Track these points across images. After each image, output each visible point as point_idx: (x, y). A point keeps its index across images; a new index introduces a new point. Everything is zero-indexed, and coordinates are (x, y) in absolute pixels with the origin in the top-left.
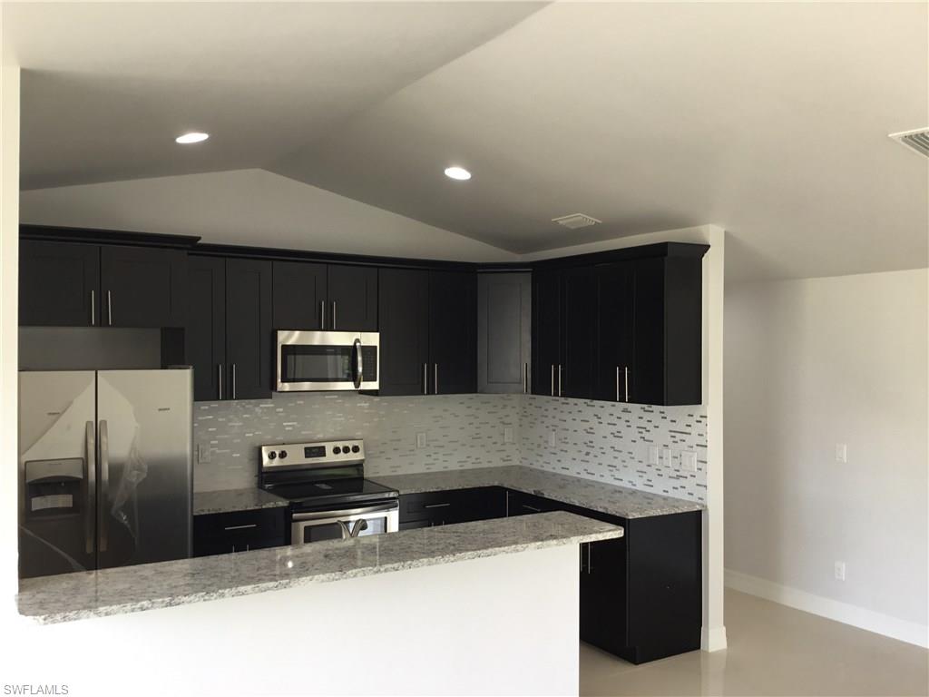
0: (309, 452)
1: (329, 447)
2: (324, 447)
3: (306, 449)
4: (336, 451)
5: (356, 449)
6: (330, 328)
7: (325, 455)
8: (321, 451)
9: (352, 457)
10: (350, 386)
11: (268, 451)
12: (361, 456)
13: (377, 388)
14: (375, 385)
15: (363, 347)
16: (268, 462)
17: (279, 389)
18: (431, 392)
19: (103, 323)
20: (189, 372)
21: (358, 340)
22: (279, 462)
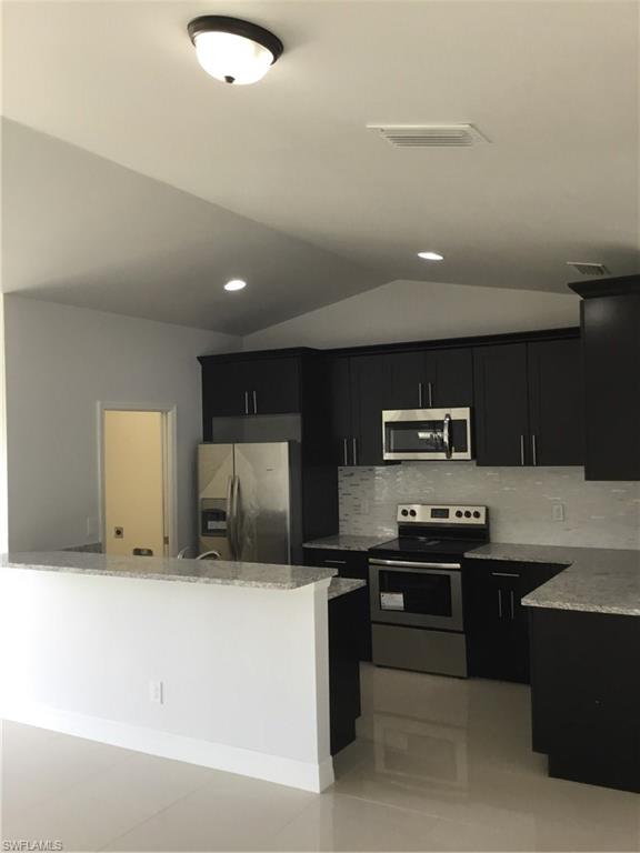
0: (435, 513)
1: (453, 511)
2: (448, 510)
3: (432, 510)
4: (459, 514)
5: (477, 515)
6: (425, 406)
7: (447, 517)
8: (445, 513)
9: (472, 520)
10: (442, 456)
11: (401, 508)
12: (481, 521)
13: (469, 458)
14: (467, 455)
15: (450, 421)
16: (401, 518)
17: (385, 458)
18: (528, 463)
19: (251, 412)
20: (285, 445)
21: (448, 416)
22: (409, 519)
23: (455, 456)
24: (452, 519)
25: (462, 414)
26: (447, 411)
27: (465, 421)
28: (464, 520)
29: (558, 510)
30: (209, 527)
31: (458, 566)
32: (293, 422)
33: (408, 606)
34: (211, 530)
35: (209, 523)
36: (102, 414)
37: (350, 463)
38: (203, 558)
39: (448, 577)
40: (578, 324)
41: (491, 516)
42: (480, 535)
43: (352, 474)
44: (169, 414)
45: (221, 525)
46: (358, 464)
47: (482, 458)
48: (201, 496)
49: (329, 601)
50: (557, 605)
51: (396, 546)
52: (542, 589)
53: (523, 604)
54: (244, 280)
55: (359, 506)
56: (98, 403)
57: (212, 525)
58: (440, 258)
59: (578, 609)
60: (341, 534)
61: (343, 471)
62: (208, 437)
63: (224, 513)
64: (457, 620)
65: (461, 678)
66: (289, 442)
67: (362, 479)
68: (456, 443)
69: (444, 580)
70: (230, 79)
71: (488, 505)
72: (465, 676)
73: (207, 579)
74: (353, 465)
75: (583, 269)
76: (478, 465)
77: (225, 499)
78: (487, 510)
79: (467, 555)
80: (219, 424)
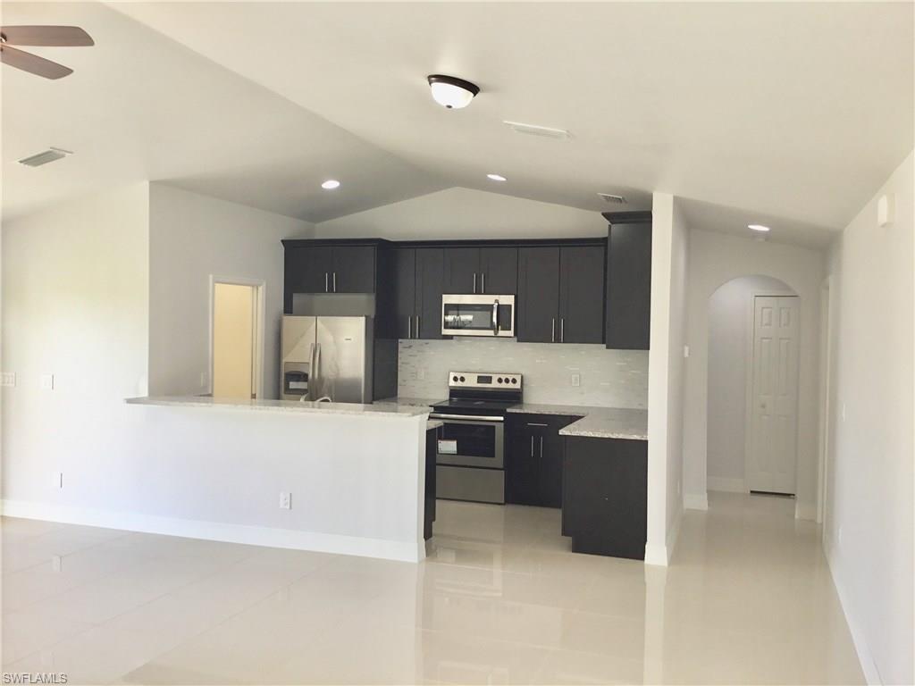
0: (480, 379)
1: (495, 378)
2: (491, 377)
3: (479, 377)
4: (500, 381)
5: (514, 381)
6: (479, 292)
7: (490, 383)
8: (489, 380)
9: (511, 385)
10: (491, 333)
11: (452, 375)
12: (518, 386)
13: (512, 335)
14: (511, 333)
15: (499, 305)
16: (452, 383)
17: (443, 333)
18: (557, 341)
19: (331, 290)
20: (363, 319)
21: (497, 301)
22: (459, 384)
23: (501, 333)
24: (495, 384)
25: (508, 300)
26: (496, 297)
27: (510, 306)
28: (504, 385)
29: (576, 379)
30: (291, 387)
31: (502, 418)
32: (366, 300)
33: (461, 451)
34: (292, 389)
35: (291, 383)
36: (214, 286)
37: (413, 337)
38: (322, 401)
39: (494, 427)
40: (606, 235)
41: (525, 382)
42: (516, 397)
43: (410, 347)
44: (260, 289)
45: (302, 385)
46: (419, 338)
47: (521, 336)
48: (284, 360)
49: (427, 431)
50: (584, 434)
51: (447, 404)
52: (571, 426)
53: (560, 433)
54: (338, 180)
55: (416, 373)
56: (211, 276)
57: (293, 385)
58: (504, 179)
59: (597, 436)
60: (399, 396)
61: (403, 344)
62: (288, 309)
63: (306, 375)
64: (499, 459)
65: (500, 504)
66: (366, 317)
67: (418, 351)
68: (503, 323)
69: (490, 429)
70: (450, 107)
71: (523, 373)
72: (503, 502)
73: (342, 411)
74: (415, 338)
75: (608, 199)
76: (518, 341)
77: (308, 363)
78: (522, 377)
79: (509, 410)
80: (297, 299)
